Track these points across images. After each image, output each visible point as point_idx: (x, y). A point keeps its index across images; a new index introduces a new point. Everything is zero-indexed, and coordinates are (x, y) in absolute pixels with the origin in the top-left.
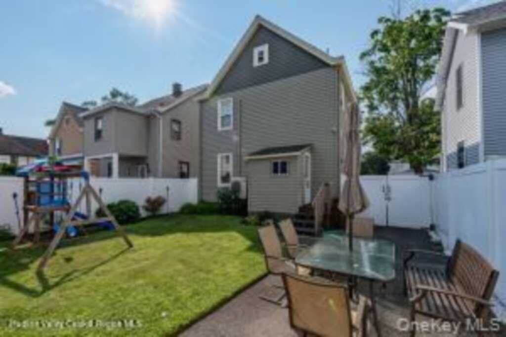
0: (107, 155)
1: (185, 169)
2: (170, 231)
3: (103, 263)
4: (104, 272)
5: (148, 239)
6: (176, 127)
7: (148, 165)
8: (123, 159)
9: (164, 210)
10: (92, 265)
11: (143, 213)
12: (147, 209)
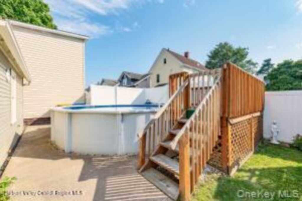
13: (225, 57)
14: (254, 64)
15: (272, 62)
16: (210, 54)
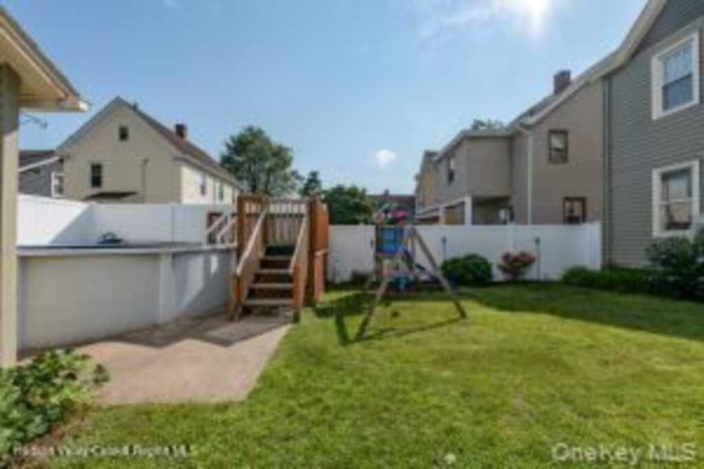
0: (460, 200)
1: (578, 211)
2: (533, 308)
3: (422, 329)
4: (417, 342)
5: (491, 313)
6: (557, 143)
7: (510, 208)
8: (478, 203)
9: (532, 274)
10: (410, 327)
11: (498, 276)
12: (504, 270)
13: (260, 156)
14: (299, 178)
15: (320, 177)
16: (230, 142)
